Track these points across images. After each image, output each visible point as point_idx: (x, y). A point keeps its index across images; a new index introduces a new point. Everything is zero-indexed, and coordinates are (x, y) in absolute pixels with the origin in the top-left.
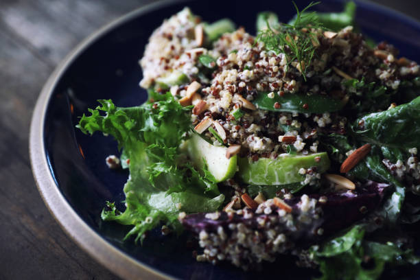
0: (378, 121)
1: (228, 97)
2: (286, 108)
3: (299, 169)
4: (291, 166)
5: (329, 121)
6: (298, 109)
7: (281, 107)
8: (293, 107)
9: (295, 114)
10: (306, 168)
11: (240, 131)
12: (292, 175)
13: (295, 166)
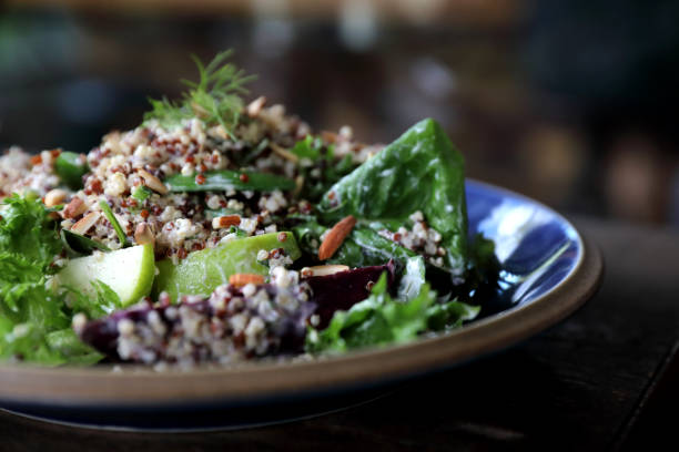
0: (355, 182)
1: (119, 180)
2: (215, 182)
3: (257, 253)
4: (243, 252)
5: (283, 202)
6: (234, 183)
7: (207, 183)
8: (224, 181)
9: (230, 190)
10: (268, 250)
11: (149, 219)
12: (247, 266)
13: (248, 250)
